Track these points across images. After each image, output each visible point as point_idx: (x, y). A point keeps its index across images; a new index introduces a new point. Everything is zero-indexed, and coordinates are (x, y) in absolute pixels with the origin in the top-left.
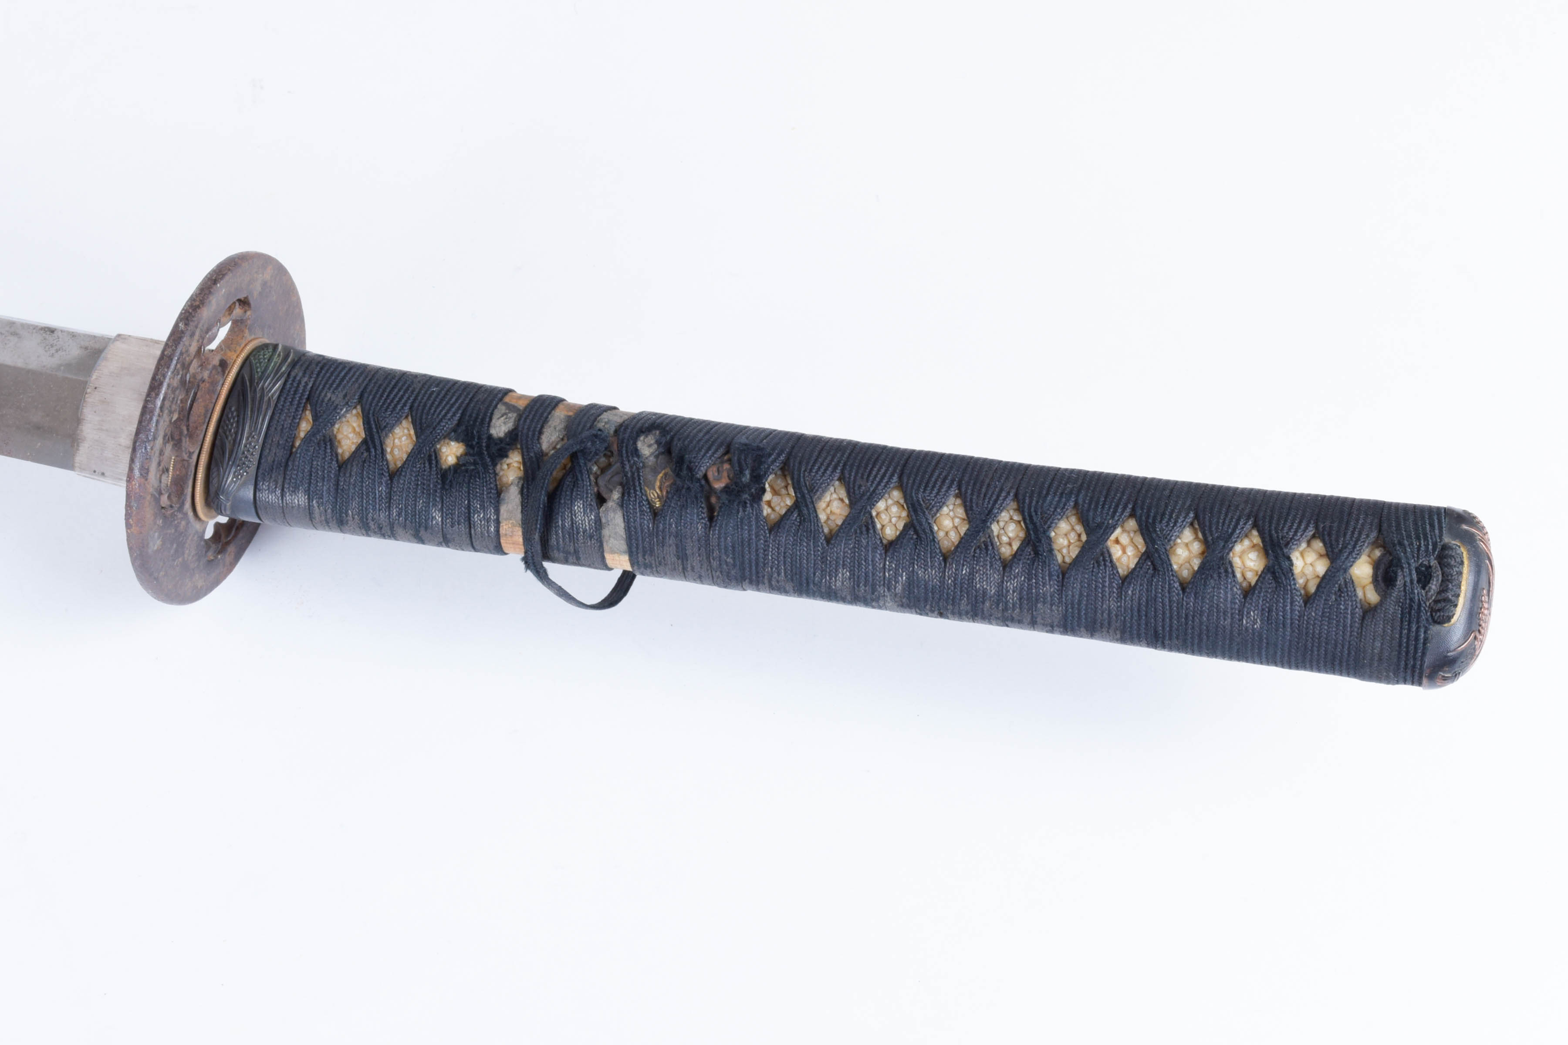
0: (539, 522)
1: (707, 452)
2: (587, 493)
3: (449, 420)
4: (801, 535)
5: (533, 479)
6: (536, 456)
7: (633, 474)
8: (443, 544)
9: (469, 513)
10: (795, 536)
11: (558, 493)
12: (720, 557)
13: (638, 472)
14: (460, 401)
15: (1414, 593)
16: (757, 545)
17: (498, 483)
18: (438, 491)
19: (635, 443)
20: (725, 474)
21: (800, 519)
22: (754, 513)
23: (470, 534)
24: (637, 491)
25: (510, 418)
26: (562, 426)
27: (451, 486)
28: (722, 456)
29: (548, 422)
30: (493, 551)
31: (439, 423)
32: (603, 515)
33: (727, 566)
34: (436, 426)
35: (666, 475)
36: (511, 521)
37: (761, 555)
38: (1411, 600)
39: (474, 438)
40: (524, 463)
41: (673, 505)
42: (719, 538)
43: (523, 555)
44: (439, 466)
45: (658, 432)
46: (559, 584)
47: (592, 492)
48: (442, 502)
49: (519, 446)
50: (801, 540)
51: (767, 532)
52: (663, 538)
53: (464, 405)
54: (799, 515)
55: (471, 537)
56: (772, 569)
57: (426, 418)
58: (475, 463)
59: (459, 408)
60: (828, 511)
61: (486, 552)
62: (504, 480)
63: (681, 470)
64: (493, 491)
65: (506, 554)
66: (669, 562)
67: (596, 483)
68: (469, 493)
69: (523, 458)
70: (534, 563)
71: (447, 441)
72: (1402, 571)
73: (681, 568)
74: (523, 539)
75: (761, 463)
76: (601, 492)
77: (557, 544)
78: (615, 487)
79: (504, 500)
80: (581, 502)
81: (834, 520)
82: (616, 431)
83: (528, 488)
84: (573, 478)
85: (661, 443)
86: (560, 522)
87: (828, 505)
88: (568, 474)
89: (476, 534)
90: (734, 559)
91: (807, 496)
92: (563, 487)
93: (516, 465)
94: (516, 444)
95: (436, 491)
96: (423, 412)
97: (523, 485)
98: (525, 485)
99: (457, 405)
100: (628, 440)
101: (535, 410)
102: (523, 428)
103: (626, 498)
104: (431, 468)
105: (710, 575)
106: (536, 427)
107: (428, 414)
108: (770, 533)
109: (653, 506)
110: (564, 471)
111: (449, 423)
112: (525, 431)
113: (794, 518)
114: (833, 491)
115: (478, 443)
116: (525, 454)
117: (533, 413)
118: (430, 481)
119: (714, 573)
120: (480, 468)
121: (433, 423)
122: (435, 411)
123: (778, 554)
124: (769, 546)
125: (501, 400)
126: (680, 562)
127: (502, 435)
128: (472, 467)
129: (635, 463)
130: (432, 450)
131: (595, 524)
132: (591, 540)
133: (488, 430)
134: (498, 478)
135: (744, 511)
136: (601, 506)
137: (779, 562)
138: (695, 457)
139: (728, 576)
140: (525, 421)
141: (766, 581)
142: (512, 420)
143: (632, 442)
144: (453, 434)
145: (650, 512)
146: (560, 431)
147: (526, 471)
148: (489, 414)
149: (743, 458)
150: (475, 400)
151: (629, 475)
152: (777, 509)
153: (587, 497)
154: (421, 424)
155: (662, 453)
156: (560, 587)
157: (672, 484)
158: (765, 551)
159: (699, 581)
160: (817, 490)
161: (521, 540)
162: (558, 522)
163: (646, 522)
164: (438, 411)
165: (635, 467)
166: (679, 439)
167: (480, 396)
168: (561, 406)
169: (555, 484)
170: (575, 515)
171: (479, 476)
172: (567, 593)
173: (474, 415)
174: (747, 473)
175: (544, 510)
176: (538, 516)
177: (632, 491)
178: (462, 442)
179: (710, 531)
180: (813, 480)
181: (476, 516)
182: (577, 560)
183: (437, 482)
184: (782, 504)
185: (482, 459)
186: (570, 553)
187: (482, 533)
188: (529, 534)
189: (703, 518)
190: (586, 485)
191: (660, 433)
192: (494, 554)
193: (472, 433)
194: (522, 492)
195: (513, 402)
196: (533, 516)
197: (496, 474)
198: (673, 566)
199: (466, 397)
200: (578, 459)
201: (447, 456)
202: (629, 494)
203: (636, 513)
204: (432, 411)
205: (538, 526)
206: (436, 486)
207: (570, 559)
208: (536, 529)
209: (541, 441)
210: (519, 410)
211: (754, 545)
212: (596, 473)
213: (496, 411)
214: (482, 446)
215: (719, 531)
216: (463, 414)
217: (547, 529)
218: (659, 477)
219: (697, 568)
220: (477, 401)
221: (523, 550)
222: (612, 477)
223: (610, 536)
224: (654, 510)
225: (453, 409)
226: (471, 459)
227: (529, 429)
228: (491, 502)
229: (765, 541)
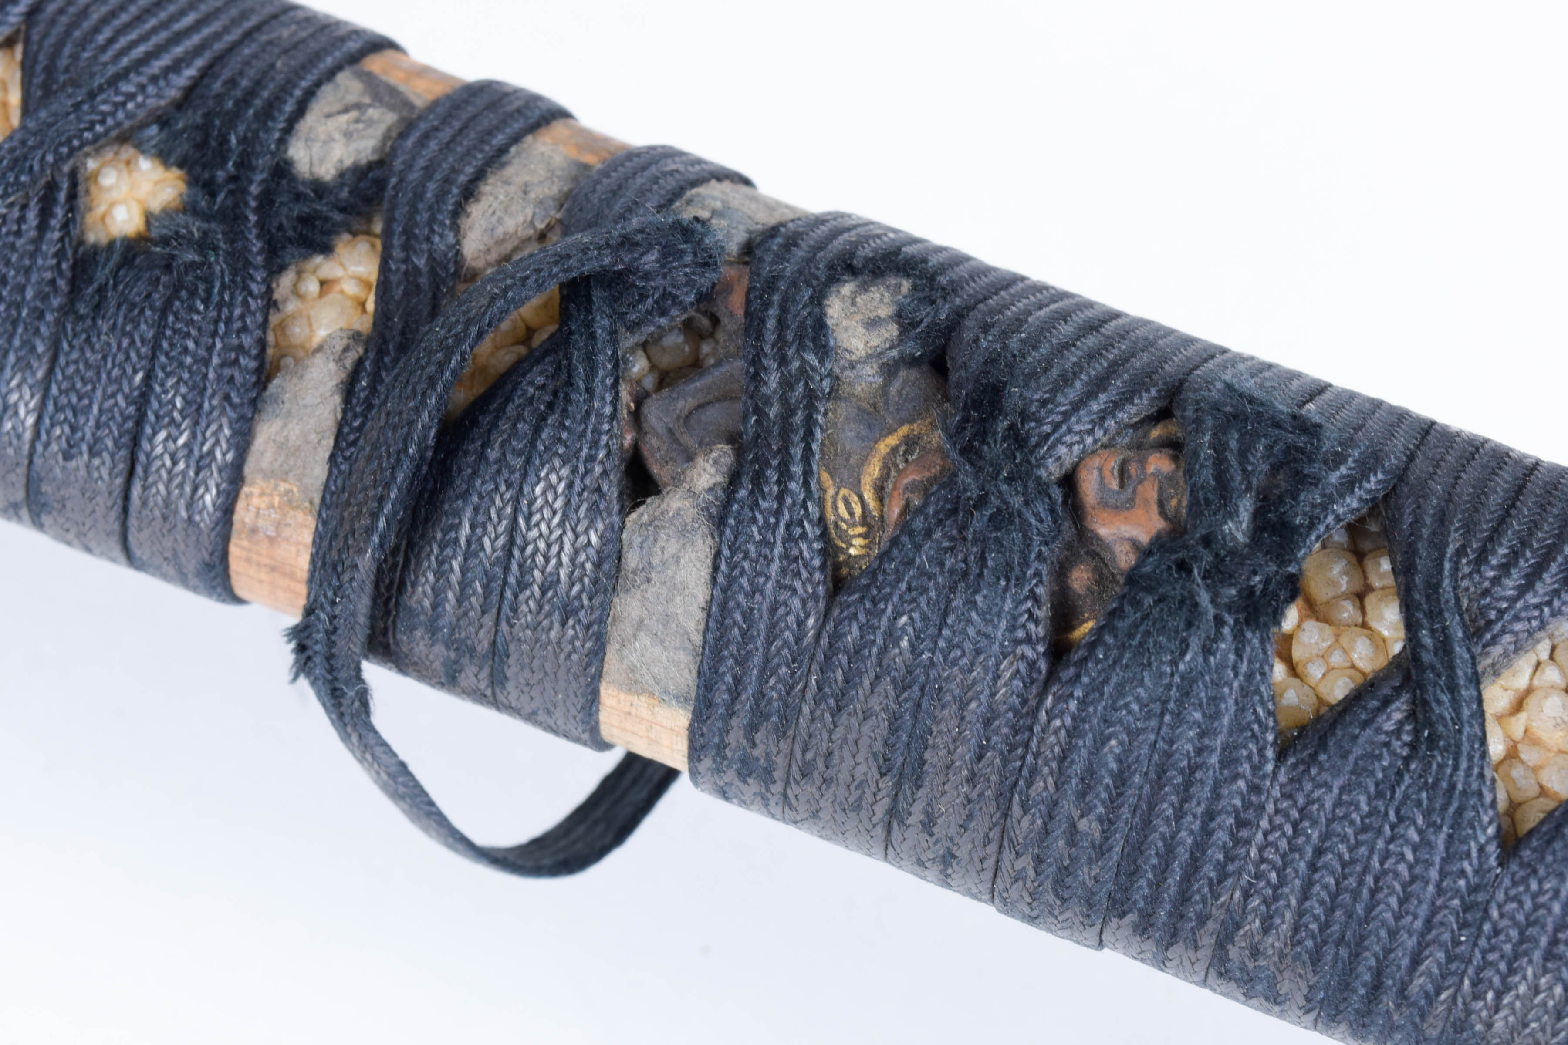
0: (388, 508)
1: (1091, 394)
2: (595, 444)
3: (154, 79)
4: (1406, 797)
5: (403, 348)
6: (433, 271)
7: (789, 411)
8: (24, 512)
9: (140, 421)
10: (1380, 795)
11: (486, 420)
12: (1055, 803)
13: (811, 408)
14: (206, 31)
16: (1216, 795)
17: (271, 338)
18: (49, 317)
19: (818, 300)
20: (1150, 491)
21: (1416, 732)
22: (1244, 667)
23: (126, 497)
24: (791, 477)
25: (370, 123)
26: (553, 190)
27: (97, 307)
28: (1142, 421)
29: (503, 165)
30: (194, 581)
31: (114, 81)
32: (637, 540)
33: (1072, 843)
34: (101, 89)
35: (910, 443)
36: (283, 486)
37: (1222, 836)
39: (224, 160)
40: (383, 288)
41: (922, 559)
42: (1073, 733)
43: (294, 619)
44: (75, 232)
45: (906, 285)
46: (402, 757)
47: (614, 446)
48: (54, 359)
49: (378, 227)
50: (1400, 819)
51: (1270, 753)
52: (847, 681)
53: (218, 46)
54: (1411, 716)
55: (125, 510)
56: (1247, 895)
57: (75, 57)
58: (204, 245)
59: (198, 51)
60: (1517, 725)
61: (165, 577)
62: (297, 332)
63: (983, 434)
64: (243, 361)
65: (238, 600)
66: (844, 777)
67: (637, 417)
68: (156, 347)
69: (384, 268)
70: (329, 658)
71: (128, 152)
73: (880, 810)
74: (313, 561)
75: (1301, 481)
76: (646, 451)
77: (435, 606)
78: (705, 446)
79: (276, 400)
80: (565, 472)
81: (1536, 770)
82: (749, 249)
83: (376, 379)
84: (554, 377)
85: (914, 324)
86: (465, 530)
87: (1518, 706)
88: (538, 361)
89: (144, 503)
90: (1108, 823)
91: (1459, 650)
92: (508, 399)
93: (351, 288)
94: (369, 220)
95: (41, 316)
96: (68, 32)
97: (359, 363)
98: (368, 365)
99: (195, 39)
100: (794, 283)
101: (464, 116)
102: (409, 166)
103: (742, 493)
104: (43, 227)
105: (990, 863)
106: (454, 171)
107: (83, 44)
108: (1281, 757)
109: (838, 550)
110: (522, 350)
111: (151, 89)
112: (414, 176)
113: (1389, 726)
114: (1544, 655)
115: (234, 179)
116: (397, 253)
117: (457, 124)
118: (27, 271)
119: (1008, 856)
120: (220, 266)
121: (92, 75)
122: (111, 41)
123: (1293, 848)
124: (1262, 808)
125: (354, 59)
126: (887, 783)
127: (327, 172)
128: (191, 256)
129: (804, 372)
130: (66, 168)
131: (597, 566)
132: (563, 624)
133: (282, 142)
134: (274, 319)
135: (1207, 651)
136: (637, 505)
137: (1283, 881)
138: (1044, 403)
139: (1059, 883)
140: (422, 142)
141: (1207, 941)
142: (379, 131)
143: (807, 293)
144: (154, 130)
145: (823, 567)
146: (540, 203)
147: (382, 317)
148: (298, 93)
149: (1233, 444)
150: (264, 38)
151: (773, 412)
152: (1315, 672)
153: (591, 459)
154: (50, 70)
155: (912, 362)
156: (403, 765)
157: (931, 481)
158: (1241, 823)
159: (934, 871)
160: (1494, 641)
161: (303, 562)
162: (457, 527)
163: (796, 603)
164: (123, 41)
165: (800, 388)
166: (986, 328)
167: (285, 33)
168: (558, 128)
169: (478, 390)
170: (528, 519)
171: (209, 292)
172: (424, 793)
173: (244, 83)
174: (1246, 507)
175: (418, 468)
176: (387, 486)
177: (772, 475)
178: (180, 165)
179: (1041, 696)
180: (1486, 592)
181: (162, 435)
182: (492, 684)
183: (53, 282)
184: (1337, 659)
185: (235, 235)
186: (472, 651)
187: (167, 503)
188: (338, 544)
189: (1028, 640)
190: (599, 415)
191: (915, 288)
192: (195, 589)
193: (224, 140)
194: (348, 389)
195: (394, 78)
196: (368, 480)
197: (271, 304)
198: (855, 794)
199: (235, 22)
200: (589, 311)
201: (112, 205)
202: (758, 479)
203: (769, 561)
204: (101, 38)
205: (382, 523)
206: (45, 298)
207: (469, 676)
208: (369, 531)
209: (464, 223)
210: (410, 106)
211: (1206, 792)
212: (639, 382)
213: (327, 90)
214: (245, 191)
215: (1083, 703)
216: (206, 73)
217: (410, 545)
218: (884, 446)
219: (945, 827)
220: (270, 43)
221: (302, 602)
222: (701, 406)
223: (640, 625)
224: (837, 567)
225: (178, 50)
226: (196, 228)
227: (429, 171)
228: (227, 398)
229: (1255, 789)
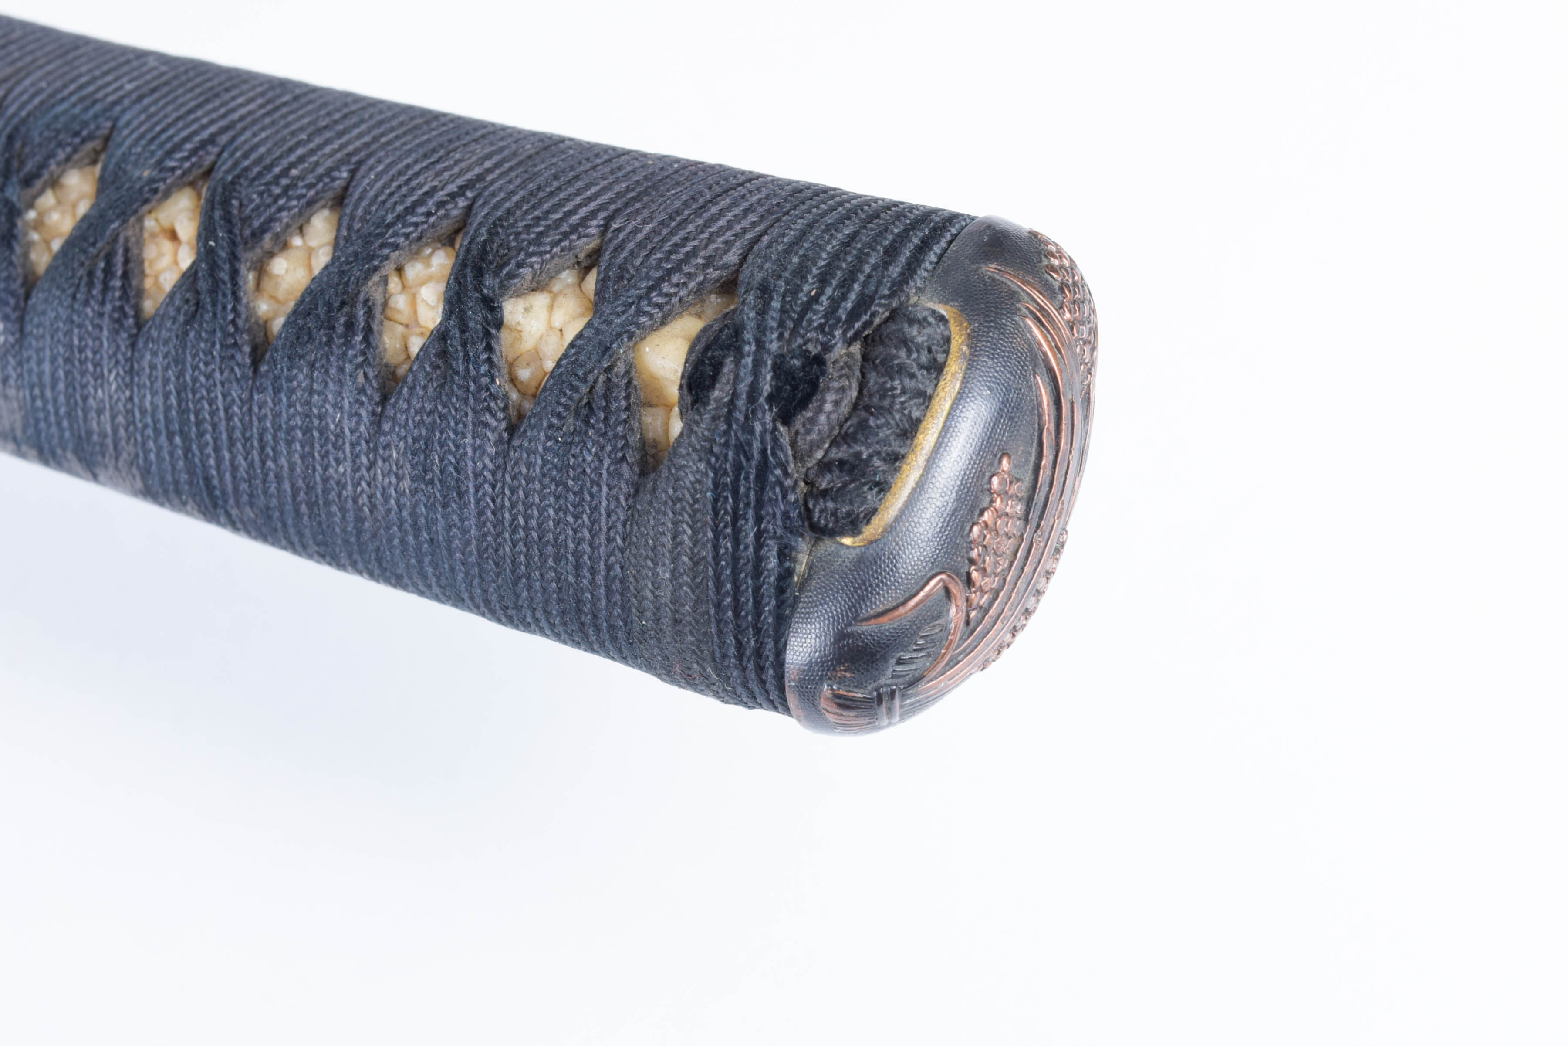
15: (752, 431)
38: (742, 448)
72: (737, 363)
